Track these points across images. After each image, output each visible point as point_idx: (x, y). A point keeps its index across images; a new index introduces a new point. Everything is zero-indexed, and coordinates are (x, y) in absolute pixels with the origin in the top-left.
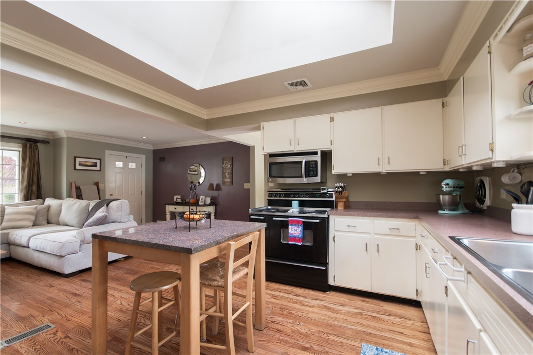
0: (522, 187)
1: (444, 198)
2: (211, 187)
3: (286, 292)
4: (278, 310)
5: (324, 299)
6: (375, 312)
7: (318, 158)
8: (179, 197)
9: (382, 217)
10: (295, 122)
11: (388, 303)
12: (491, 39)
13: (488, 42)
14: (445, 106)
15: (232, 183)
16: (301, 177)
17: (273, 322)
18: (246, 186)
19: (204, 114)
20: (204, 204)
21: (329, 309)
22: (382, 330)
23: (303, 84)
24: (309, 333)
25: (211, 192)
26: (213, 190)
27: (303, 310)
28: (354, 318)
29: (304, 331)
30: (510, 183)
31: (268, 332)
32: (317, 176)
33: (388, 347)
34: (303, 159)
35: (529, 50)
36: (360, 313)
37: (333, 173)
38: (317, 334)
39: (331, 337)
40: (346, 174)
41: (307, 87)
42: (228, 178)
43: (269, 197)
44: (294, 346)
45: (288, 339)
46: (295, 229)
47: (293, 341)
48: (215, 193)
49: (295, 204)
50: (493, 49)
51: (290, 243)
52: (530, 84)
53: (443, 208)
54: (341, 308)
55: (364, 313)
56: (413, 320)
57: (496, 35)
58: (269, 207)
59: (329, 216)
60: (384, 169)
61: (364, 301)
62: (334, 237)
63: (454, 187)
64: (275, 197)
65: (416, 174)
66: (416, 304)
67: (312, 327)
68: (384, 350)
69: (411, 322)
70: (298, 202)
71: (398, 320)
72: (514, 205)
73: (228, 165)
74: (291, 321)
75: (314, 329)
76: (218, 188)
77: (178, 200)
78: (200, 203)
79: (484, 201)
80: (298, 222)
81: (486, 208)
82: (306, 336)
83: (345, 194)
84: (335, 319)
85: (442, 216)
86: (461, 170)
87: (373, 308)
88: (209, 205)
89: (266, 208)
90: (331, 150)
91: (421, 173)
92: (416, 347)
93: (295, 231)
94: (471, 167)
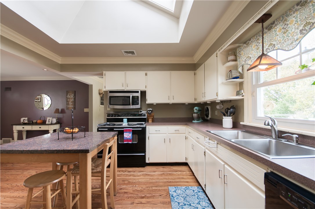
0: (225, 110)
1: (195, 115)
2: (57, 111)
3: (123, 171)
4: (122, 182)
5: (144, 171)
6: (170, 171)
7: (139, 95)
8: (26, 119)
9: (172, 125)
10: (125, 73)
11: (174, 166)
12: (218, 51)
13: (216, 52)
14: (195, 74)
15: (75, 108)
16: (130, 105)
17: (121, 189)
18: (86, 110)
19: (59, 60)
20: (51, 123)
21: (149, 175)
22: (175, 179)
23: (132, 53)
24: (142, 189)
25: (57, 114)
26: (59, 113)
27: (135, 179)
28: (162, 176)
29: (139, 189)
30: (219, 108)
31: (120, 195)
32: (138, 104)
33: (179, 185)
34: (131, 95)
35: (230, 58)
36: (164, 174)
37: (147, 103)
38: (147, 189)
39: (154, 188)
40: (153, 104)
41: (134, 55)
42: (72, 105)
43: (108, 117)
44: (136, 198)
45: (132, 196)
46: (128, 134)
47: (135, 195)
48: (60, 115)
49: (125, 120)
50: (218, 55)
51: (125, 143)
52: (230, 71)
53: (195, 119)
54: (154, 173)
55: (165, 173)
56: (185, 171)
57: (220, 50)
58: (108, 123)
59: (146, 126)
60: (171, 101)
61: (163, 168)
62: (149, 137)
63: (198, 110)
64: (112, 116)
65: (183, 104)
66: (186, 164)
67: (143, 186)
68: (178, 187)
69: (185, 173)
70: (127, 119)
71: (180, 173)
72: (224, 117)
73: (71, 96)
74: (131, 186)
75: (144, 187)
76: (63, 111)
77: (24, 121)
78: (47, 123)
79: (208, 116)
80: (130, 130)
81: (209, 119)
82: (141, 191)
83: (153, 114)
84: (152, 179)
85: (194, 123)
86: (201, 103)
87: (168, 170)
88: (56, 124)
89: (106, 123)
90: (146, 91)
91: (186, 104)
92: (190, 183)
93: (128, 135)
94: (207, 102)
